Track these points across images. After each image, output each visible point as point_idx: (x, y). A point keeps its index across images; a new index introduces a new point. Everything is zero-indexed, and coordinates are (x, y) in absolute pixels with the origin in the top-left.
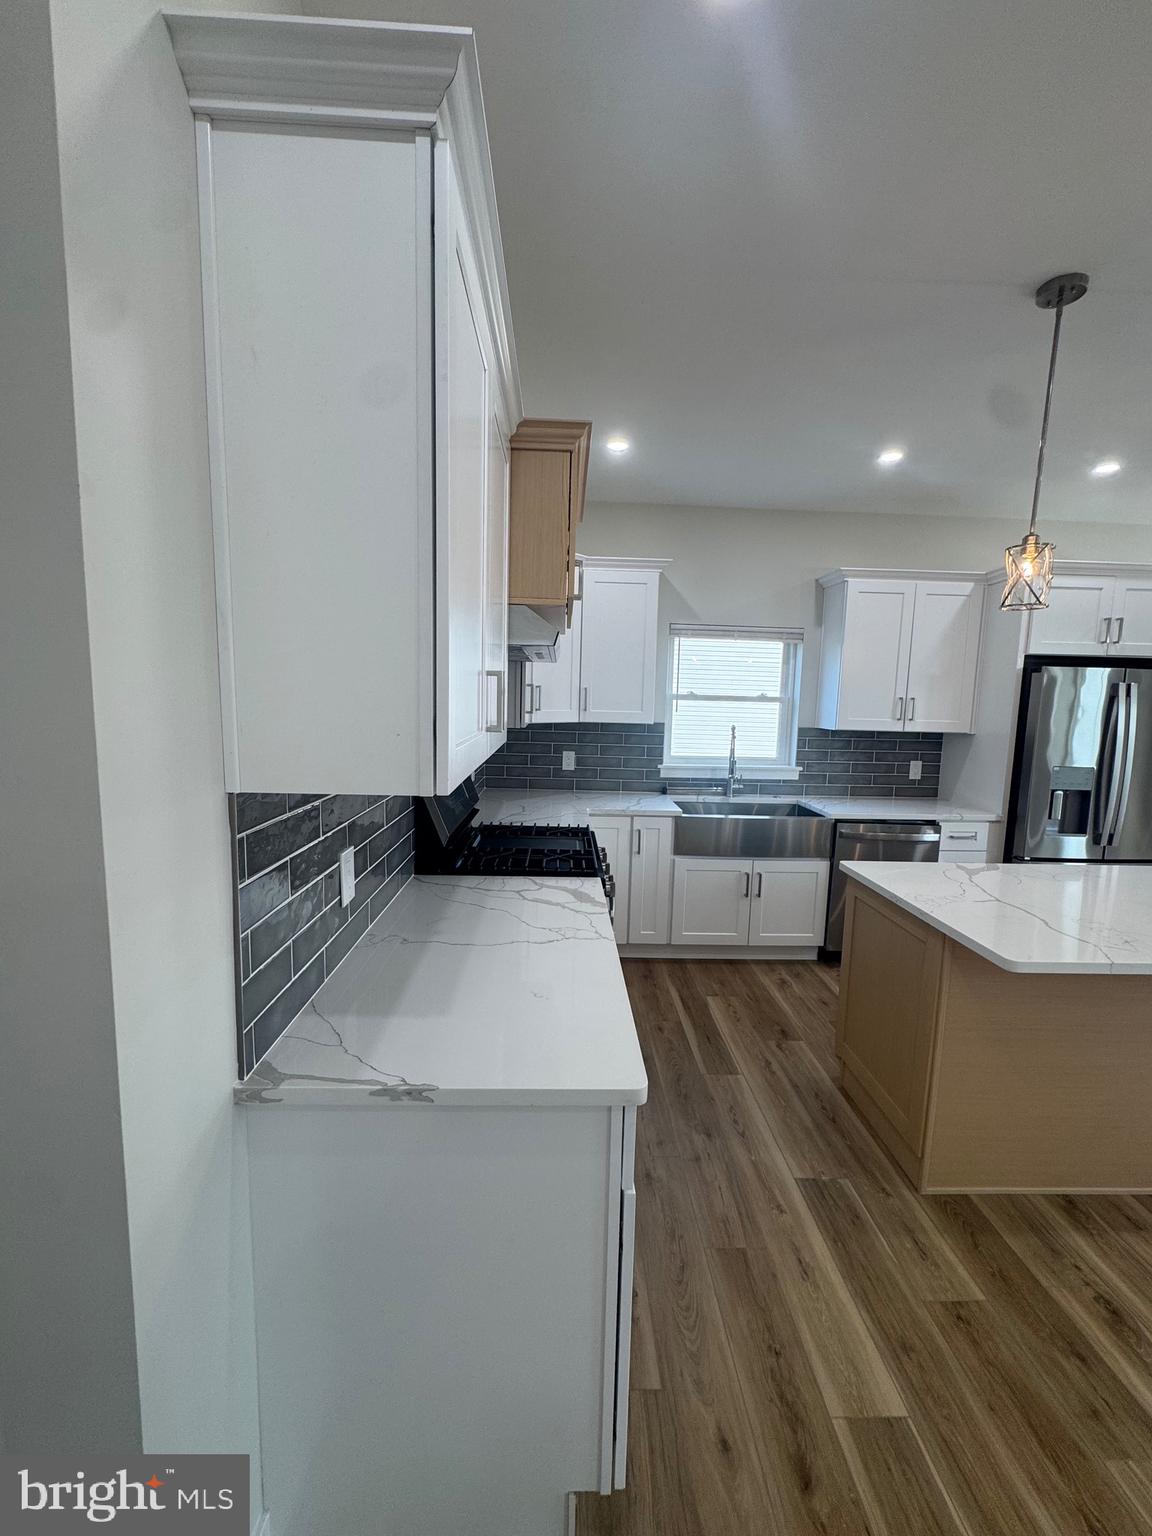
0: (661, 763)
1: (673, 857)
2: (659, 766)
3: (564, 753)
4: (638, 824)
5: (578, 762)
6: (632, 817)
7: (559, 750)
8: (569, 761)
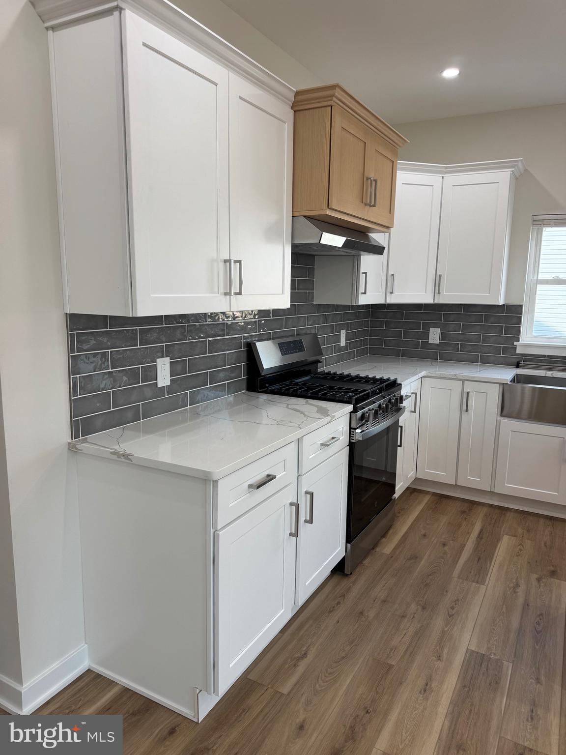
0: (518, 340)
1: (499, 418)
2: (515, 343)
3: (431, 329)
4: (468, 387)
5: (443, 337)
6: (463, 381)
7: (427, 327)
8: (435, 336)
